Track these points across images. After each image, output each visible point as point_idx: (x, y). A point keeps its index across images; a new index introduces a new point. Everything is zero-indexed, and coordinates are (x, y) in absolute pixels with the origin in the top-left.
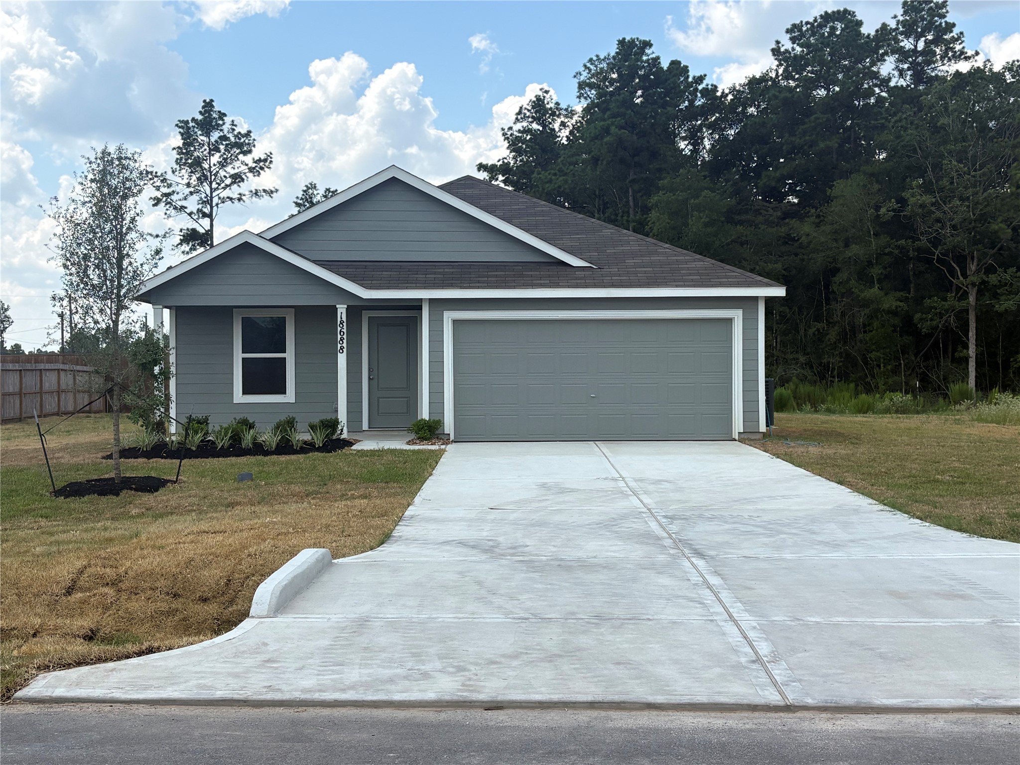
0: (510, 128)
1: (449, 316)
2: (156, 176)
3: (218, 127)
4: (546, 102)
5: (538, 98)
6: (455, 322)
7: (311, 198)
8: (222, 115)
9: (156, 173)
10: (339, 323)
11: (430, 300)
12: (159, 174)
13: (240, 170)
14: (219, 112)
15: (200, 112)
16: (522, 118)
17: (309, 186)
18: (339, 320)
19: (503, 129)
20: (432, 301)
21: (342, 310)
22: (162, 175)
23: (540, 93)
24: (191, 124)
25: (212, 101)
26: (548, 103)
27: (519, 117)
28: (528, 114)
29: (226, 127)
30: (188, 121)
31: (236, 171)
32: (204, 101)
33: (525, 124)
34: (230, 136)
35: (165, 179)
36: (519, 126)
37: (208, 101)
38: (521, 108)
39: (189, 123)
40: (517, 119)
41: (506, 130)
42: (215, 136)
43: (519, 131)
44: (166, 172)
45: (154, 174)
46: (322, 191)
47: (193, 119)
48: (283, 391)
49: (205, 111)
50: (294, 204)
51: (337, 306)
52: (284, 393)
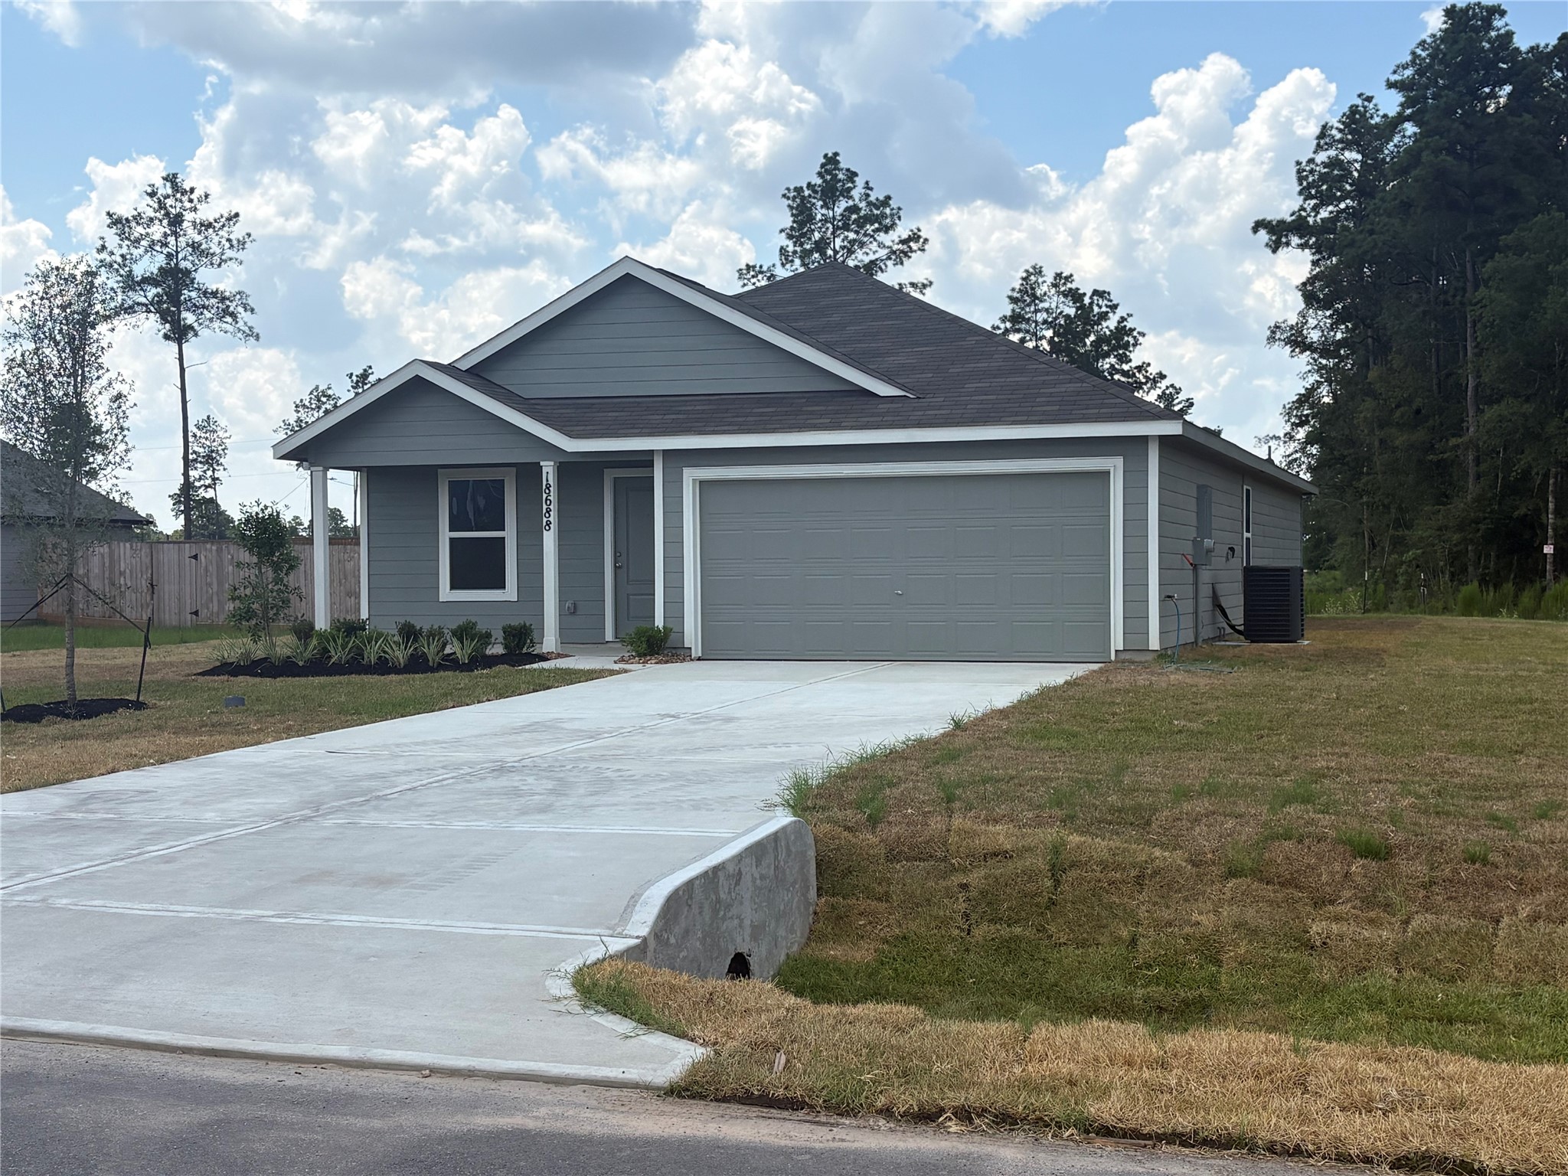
0: (1311, 161)
1: (691, 476)
2: (761, 272)
3: (847, 193)
4: (1368, 115)
5: (1354, 110)
6: (704, 485)
7: (1033, 289)
8: (852, 175)
9: (761, 267)
10: (544, 487)
11: (665, 452)
12: (765, 268)
13: (877, 256)
14: (848, 170)
15: (820, 174)
16: (1326, 144)
17: (1031, 270)
18: (544, 483)
19: (1298, 163)
20: (667, 454)
21: (548, 469)
22: (769, 269)
23: (1359, 102)
24: (807, 193)
25: (836, 154)
26: (1372, 117)
27: (1322, 142)
28: (1338, 136)
29: (856, 193)
30: (802, 188)
31: (872, 257)
32: (826, 156)
33: (1332, 153)
34: (863, 205)
35: (772, 275)
36: (1322, 157)
37: (830, 155)
38: (1324, 127)
39: (803, 192)
40: (1318, 145)
41: (1304, 164)
42: (842, 205)
43: (1325, 165)
44: (774, 265)
45: (758, 269)
46: (1049, 278)
47: (809, 185)
48: (501, 585)
49: (826, 170)
50: (1007, 300)
51: (542, 463)
52: (503, 587)
